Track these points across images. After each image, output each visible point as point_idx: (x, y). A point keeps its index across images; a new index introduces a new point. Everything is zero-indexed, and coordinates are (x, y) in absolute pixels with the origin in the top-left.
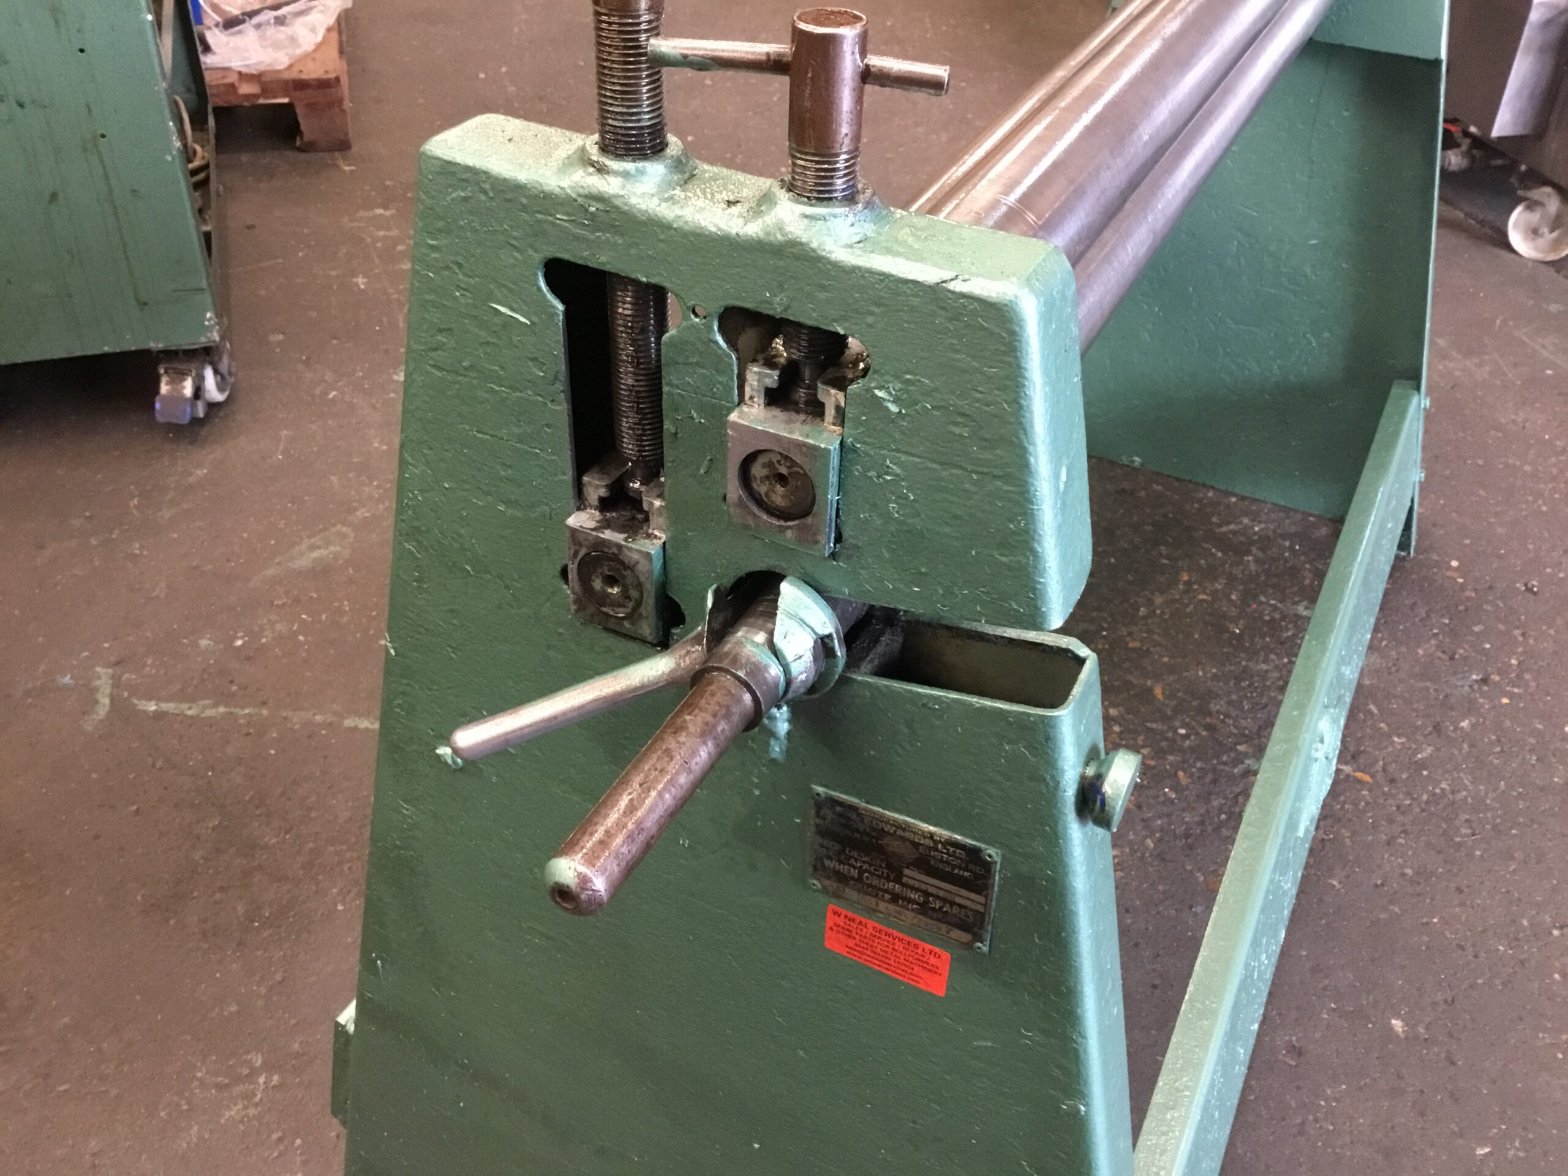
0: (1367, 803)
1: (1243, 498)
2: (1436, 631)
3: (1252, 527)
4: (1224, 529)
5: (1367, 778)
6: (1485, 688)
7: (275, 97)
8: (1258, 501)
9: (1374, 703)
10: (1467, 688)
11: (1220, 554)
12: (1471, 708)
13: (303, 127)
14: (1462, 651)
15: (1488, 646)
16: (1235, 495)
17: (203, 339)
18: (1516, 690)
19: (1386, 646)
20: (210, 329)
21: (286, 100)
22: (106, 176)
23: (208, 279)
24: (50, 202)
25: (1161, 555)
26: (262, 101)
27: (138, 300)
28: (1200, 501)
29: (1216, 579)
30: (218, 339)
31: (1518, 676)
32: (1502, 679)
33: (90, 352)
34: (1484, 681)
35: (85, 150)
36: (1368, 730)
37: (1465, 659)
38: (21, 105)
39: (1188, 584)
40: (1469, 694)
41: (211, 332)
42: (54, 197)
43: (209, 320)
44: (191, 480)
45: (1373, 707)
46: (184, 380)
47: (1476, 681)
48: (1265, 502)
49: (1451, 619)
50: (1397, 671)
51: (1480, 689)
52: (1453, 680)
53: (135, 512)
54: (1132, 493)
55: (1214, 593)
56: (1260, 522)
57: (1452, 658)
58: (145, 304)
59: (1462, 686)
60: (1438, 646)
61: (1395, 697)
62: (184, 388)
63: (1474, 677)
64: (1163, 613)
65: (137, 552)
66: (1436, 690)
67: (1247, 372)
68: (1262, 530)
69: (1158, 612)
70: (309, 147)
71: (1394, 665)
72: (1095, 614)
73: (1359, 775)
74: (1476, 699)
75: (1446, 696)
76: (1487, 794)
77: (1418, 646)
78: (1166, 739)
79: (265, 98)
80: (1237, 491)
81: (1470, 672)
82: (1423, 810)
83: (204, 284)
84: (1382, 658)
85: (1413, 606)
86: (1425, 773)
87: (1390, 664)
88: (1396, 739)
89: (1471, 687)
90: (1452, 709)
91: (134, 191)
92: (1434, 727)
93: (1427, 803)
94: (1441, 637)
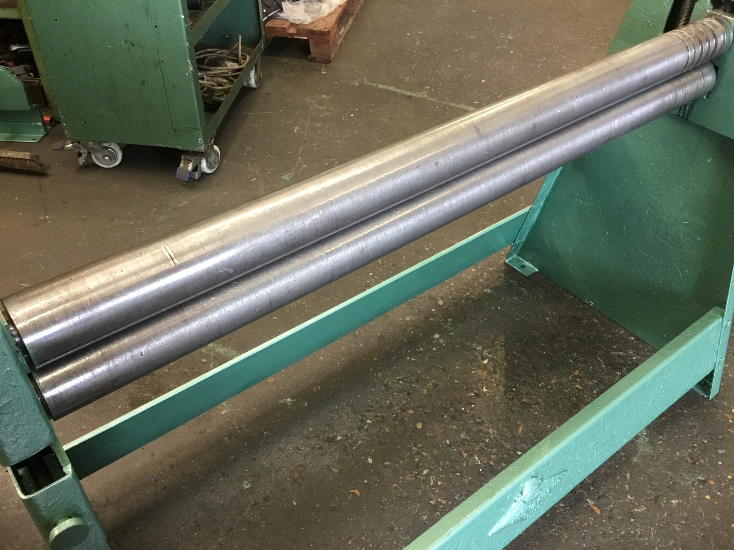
0: (588, 525)
1: (637, 339)
2: (695, 445)
3: (632, 357)
4: (616, 353)
5: (598, 512)
6: (701, 486)
7: (302, 36)
8: (646, 343)
9: (630, 473)
10: (690, 482)
11: (604, 366)
12: (684, 494)
13: (311, 51)
14: (702, 461)
15: (720, 463)
16: (635, 336)
17: (197, 149)
18: (718, 493)
19: (660, 444)
20: (201, 145)
21: (306, 38)
22: (163, 77)
23: (201, 125)
24: (142, 84)
25: (572, 357)
26: (296, 37)
27: (173, 128)
28: (613, 334)
29: (593, 378)
30: (203, 150)
31: (726, 487)
32: (715, 485)
33: (154, 145)
34: (704, 482)
35: (156, 66)
36: (617, 487)
37: (701, 465)
38: (133, 45)
39: (576, 377)
40: (689, 486)
41: (201, 147)
42: (143, 83)
43: (200, 141)
44: (180, 205)
45: (628, 475)
46: (190, 163)
47: (699, 480)
48: (648, 345)
49: (709, 441)
50: (657, 460)
51: (698, 486)
52: (685, 475)
53: (152, 214)
54: (580, 319)
55: (585, 387)
56: (638, 355)
57: (694, 463)
58: (176, 130)
59: (688, 481)
60: (690, 455)
61: (645, 473)
62: (188, 166)
63: (700, 478)
64: (551, 388)
65: (143, 232)
66: (671, 477)
67: (647, 277)
68: (637, 360)
69: (549, 387)
70: (313, 60)
71: (657, 456)
72: (517, 378)
73: (595, 508)
74: (692, 490)
75: (674, 483)
76: (659, 543)
77: (679, 451)
78: (508, 454)
79: (298, 36)
80: (638, 334)
81: (699, 474)
82: (616, 540)
83: (199, 127)
84: (653, 450)
85: (691, 428)
86: (632, 520)
87: (655, 455)
88: (629, 497)
89: (693, 483)
90: (673, 491)
91: (173, 85)
92: (656, 497)
93: (622, 536)
94: (696, 449)
